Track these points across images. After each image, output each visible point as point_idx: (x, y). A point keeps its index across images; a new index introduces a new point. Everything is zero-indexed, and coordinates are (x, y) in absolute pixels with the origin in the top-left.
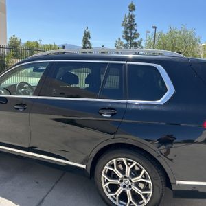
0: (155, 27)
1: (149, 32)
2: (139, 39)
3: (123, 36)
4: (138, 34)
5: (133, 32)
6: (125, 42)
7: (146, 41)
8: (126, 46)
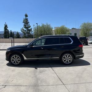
1: (34, 25)
2: (31, 28)
3: (24, 27)
4: (30, 26)
5: (28, 25)
6: (25, 29)
7: (33, 29)
8: (26, 31)
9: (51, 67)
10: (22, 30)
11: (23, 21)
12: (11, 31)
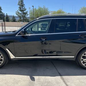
0: (33, 6)
1: (30, 8)
2: (26, 11)
3: (19, 10)
4: (26, 9)
5: (23, 8)
6: (20, 12)
7: (29, 12)
8: (21, 14)
9: (61, 75)
10: (17, 13)
11: (18, 4)
12: (7, 14)
